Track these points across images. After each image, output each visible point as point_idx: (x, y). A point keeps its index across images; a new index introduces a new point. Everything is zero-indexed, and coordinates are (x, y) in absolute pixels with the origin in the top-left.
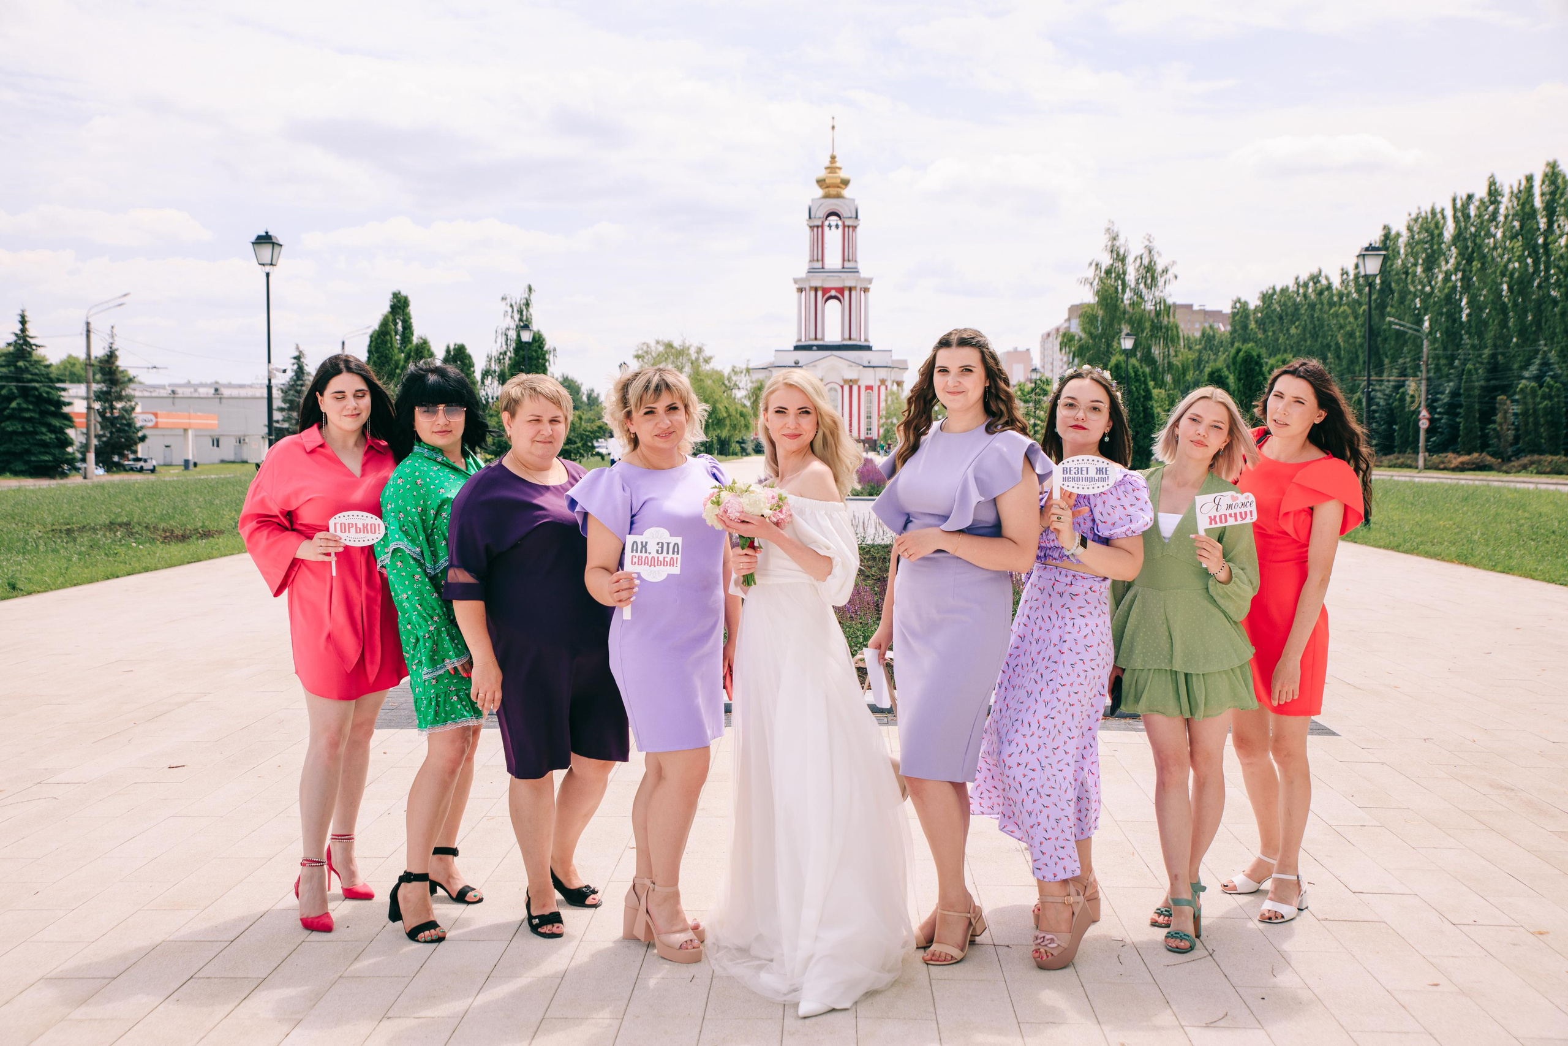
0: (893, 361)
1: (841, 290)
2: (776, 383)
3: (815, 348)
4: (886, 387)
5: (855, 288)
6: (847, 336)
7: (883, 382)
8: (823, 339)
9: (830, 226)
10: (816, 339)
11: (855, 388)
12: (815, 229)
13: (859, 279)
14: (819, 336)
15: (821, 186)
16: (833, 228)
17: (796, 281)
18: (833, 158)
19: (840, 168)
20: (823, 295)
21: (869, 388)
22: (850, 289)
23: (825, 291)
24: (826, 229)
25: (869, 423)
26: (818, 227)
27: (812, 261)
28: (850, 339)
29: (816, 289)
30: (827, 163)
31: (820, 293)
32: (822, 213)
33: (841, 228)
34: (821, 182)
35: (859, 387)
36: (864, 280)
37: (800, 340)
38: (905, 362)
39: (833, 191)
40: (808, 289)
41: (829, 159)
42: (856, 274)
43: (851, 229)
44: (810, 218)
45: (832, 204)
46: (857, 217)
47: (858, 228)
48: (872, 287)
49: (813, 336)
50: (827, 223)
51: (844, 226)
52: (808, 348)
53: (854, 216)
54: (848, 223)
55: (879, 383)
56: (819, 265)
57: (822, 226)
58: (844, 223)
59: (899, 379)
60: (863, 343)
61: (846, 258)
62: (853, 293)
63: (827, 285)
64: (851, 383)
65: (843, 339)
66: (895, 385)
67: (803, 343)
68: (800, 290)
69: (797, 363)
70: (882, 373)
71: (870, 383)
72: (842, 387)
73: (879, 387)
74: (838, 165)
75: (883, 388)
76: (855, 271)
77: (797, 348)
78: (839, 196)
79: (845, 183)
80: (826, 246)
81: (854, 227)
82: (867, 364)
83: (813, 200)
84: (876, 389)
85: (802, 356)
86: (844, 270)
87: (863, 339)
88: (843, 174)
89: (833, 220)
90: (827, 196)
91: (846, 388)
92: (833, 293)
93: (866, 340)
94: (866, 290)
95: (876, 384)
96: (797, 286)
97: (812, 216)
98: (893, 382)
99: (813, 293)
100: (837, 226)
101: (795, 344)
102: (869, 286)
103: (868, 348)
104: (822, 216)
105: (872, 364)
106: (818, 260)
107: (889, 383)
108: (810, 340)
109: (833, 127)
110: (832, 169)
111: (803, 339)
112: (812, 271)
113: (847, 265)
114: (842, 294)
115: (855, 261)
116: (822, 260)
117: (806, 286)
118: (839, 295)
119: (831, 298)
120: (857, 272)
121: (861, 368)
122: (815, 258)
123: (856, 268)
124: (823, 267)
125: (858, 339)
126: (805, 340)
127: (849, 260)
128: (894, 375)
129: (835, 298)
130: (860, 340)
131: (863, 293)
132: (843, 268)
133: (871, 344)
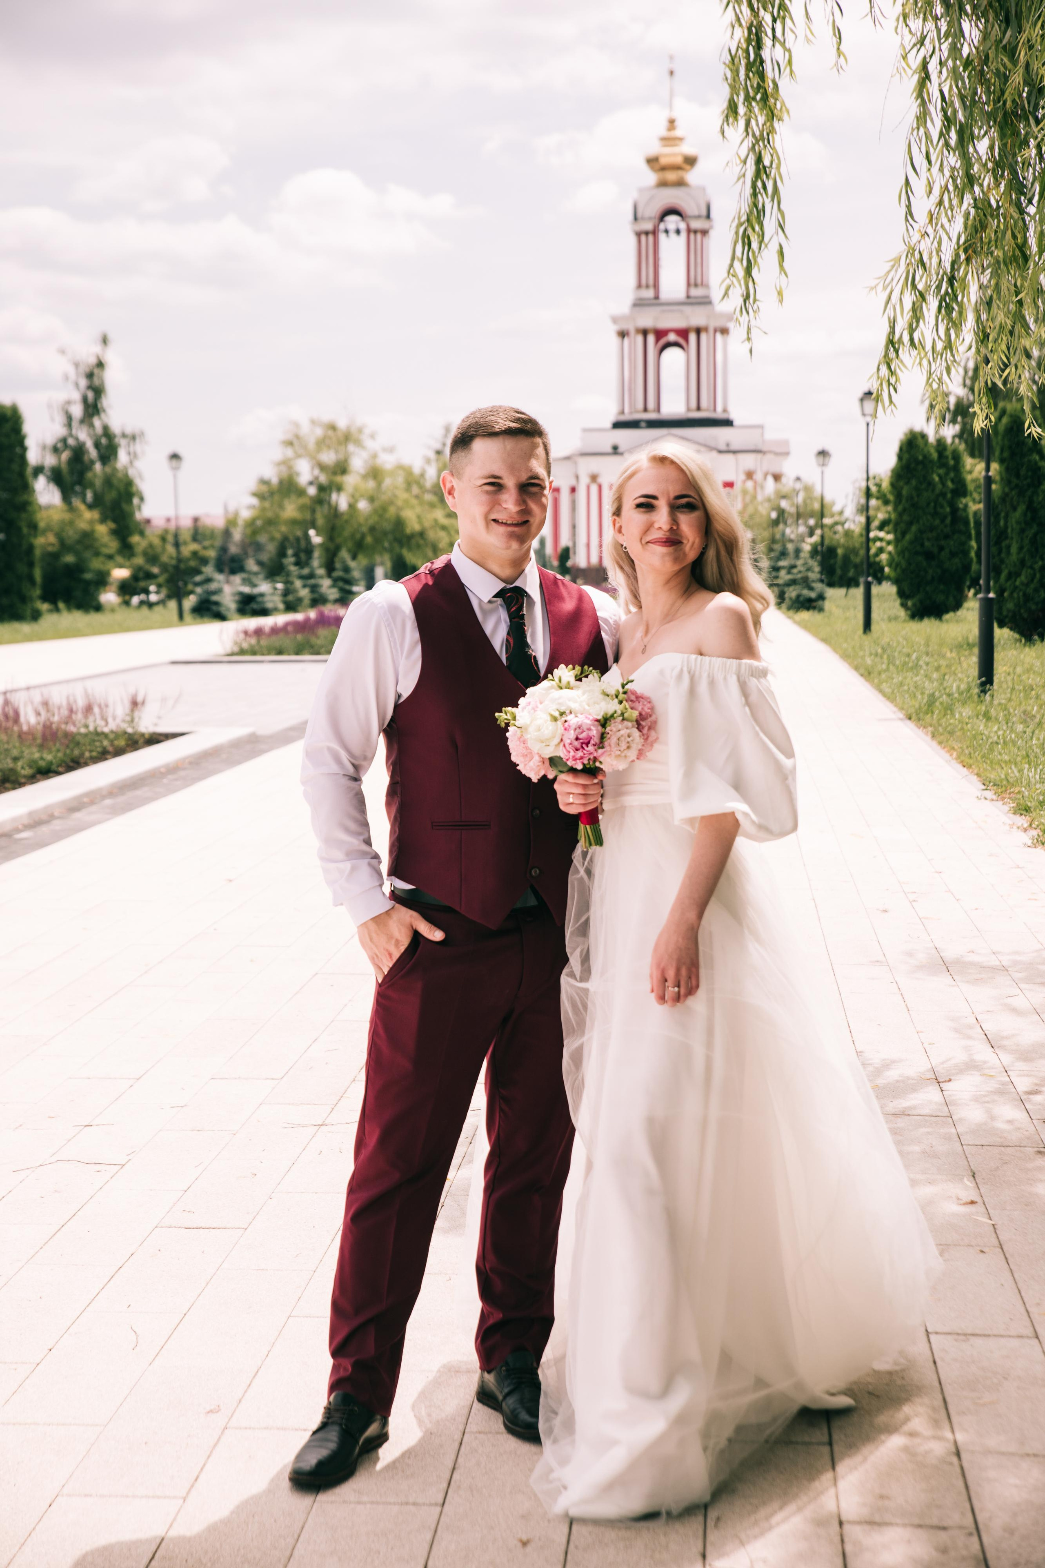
0: (767, 443)
1: (684, 333)
3: (643, 424)
4: (756, 482)
5: (706, 329)
6: (694, 404)
7: (750, 475)
8: (658, 409)
9: (667, 231)
10: (646, 410)
12: (643, 238)
13: (713, 315)
14: (651, 405)
15: (653, 169)
16: (673, 235)
17: (615, 320)
18: (672, 122)
19: (681, 139)
20: (658, 339)
22: (698, 331)
23: (660, 334)
24: (662, 237)
26: (648, 233)
27: (639, 286)
28: (699, 408)
29: (645, 333)
30: (663, 132)
31: (651, 339)
32: (654, 211)
33: (684, 234)
34: (652, 161)
36: (722, 315)
37: (622, 412)
38: (786, 443)
39: (671, 176)
40: (633, 332)
41: (664, 124)
42: (708, 307)
43: (699, 236)
44: (636, 218)
45: (670, 197)
46: (708, 216)
47: (712, 233)
48: (733, 328)
49: (640, 405)
50: (662, 226)
51: (689, 231)
52: (633, 424)
53: (704, 212)
54: (696, 224)
55: (742, 477)
56: (650, 293)
57: (655, 232)
58: (688, 226)
59: (776, 470)
60: (719, 414)
61: (692, 281)
62: (703, 336)
63: (663, 325)
65: (689, 409)
66: (770, 480)
67: (627, 417)
68: (623, 334)
69: (615, 448)
70: (748, 461)
71: (729, 478)
73: (744, 484)
74: (678, 133)
75: (750, 485)
76: (706, 301)
77: (618, 425)
78: (681, 183)
79: (691, 161)
80: (662, 265)
81: (705, 232)
82: (723, 447)
83: (641, 190)
84: (739, 487)
85: (626, 437)
86: (690, 301)
87: (719, 408)
88: (687, 149)
89: (672, 221)
90: (663, 184)
92: (672, 337)
93: (725, 410)
94: (724, 331)
95: (738, 478)
96: (618, 328)
97: (639, 215)
98: (766, 475)
99: (640, 338)
100: (678, 232)
101: (612, 416)
102: (728, 325)
103: (728, 423)
104: (653, 215)
105: (734, 447)
106: (647, 286)
107: (758, 476)
108: (637, 412)
109: (672, 73)
110: (667, 141)
111: (627, 410)
112: (639, 304)
113: (695, 292)
114: (686, 339)
115: (707, 286)
116: (656, 286)
117: (630, 327)
118: (681, 341)
119: (669, 345)
120: (710, 303)
121: (714, 454)
122: (644, 282)
123: (707, 297)
124: (657, 297)
125: (712, 408)
126: (631, 413)
127: (696, 285)
128: (768, 463)
129: (676, 344)
130: (715, 410)
131: (719, 336)
132: (688, 297)
133: (733, 415)
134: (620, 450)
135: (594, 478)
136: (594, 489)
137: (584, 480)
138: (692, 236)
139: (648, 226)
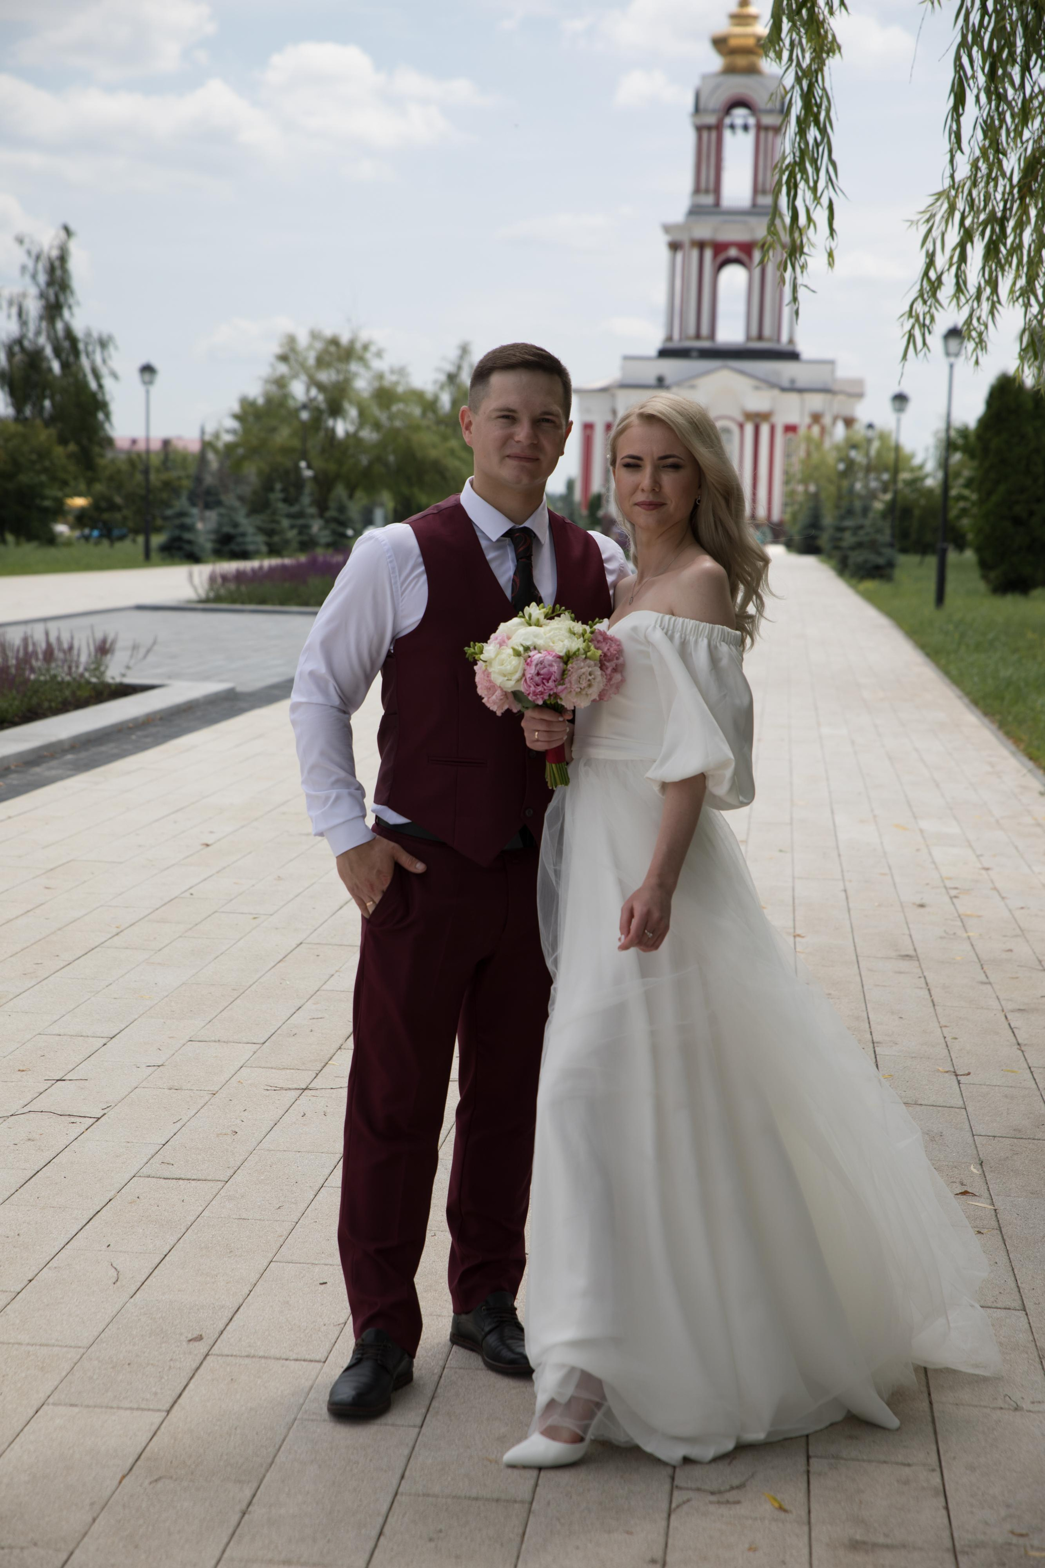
0: (837, 380)
1: (747, 248)
2: (627, 417)
3: (694, 354)
4: (823, 428)
6: (756, 334)
7: (817, 418)
8: (712, 336)
9: (732, 127)
10: (699, 335)
11: (765, 430)
12: (705, 133)
14: (705, 330)
15: (720, 51)
16: (739, 132)
17: (666, 229)
19: (756, 17)
20: (716, 254)
21: (791, 429)
22: (764, 246)
23: (719, 248)
24: (727, 133)
26: (710, 128)
27: (697, 190)
28: (760, 337)
29: (701, 245)
31: (708, 254)
32: (717, 101)
33: (752, 131)
34: (719, 42)
35: (772, 428)
37: (670, 339)
39: (741, 61)
40: (687, 245)
43: (771, 131)
44: (697, 110)
45: (739, 86)
49: (692, 331)
50: (727, 120)
51: (759, 127)
52: (683, 353)
53: (777, 104)
54: (765, 121)
55: (808, 421)
56: (709, 200)
57: (718, 127)
58: (758, 120)
59: (847, 413)
60: (784, 345)
61: (760, 186)
63: (724, 237)
64: (757, 419)
65: (749, 338)
67: (676, 344)
68: (674, 246)
69: (660, 380)
70: (816, 403)
71: (792, 420)
72: (741, 426)
73: (809, 428)
74: (752, 10)
75: (816, 430)
77: (664, 354)
78: (752, 71)
79: (765, 45)
80: (726, 164)
81: (777, 128)
82: (789, 386)
83: (705, 77)
84: (803, 431)
86: (756, 210)
87: (784, 338)
88: (761, 29)
89: (739, 115)
90: (731, 70)
91: (749, 429)
92: (733, 252)
93: (791, 341)
95: (803, 422)
96: (669, 239)
97: (702, 106)
98: (837, 418)
99: (695, 253)
100: (746, 127)
101: (660, 345)
103: (793, 356)
104: (717, 106)
105: (798, 386)
106: (707, 191)
108: (688, 338)
110: (738, 19)
111: (675, 336)
112: (695, 211)
113: (762, 199)
114: (750, 255)
116: (717, 190)
117: (685, 238)
118: (743, 257)
119: (728, 261)
121: (778, 392)
122: (702, 186)
124: (717, 204)
125: (776, 338)
126: (681, 339)
127: (765, 191)
128: (838, 405)
129: (737, 261)
130: (779, 340)
132: (754, 205)
133: (800, 347)
134: (667, 382)
138: (763, 133)
139: (711, 120)
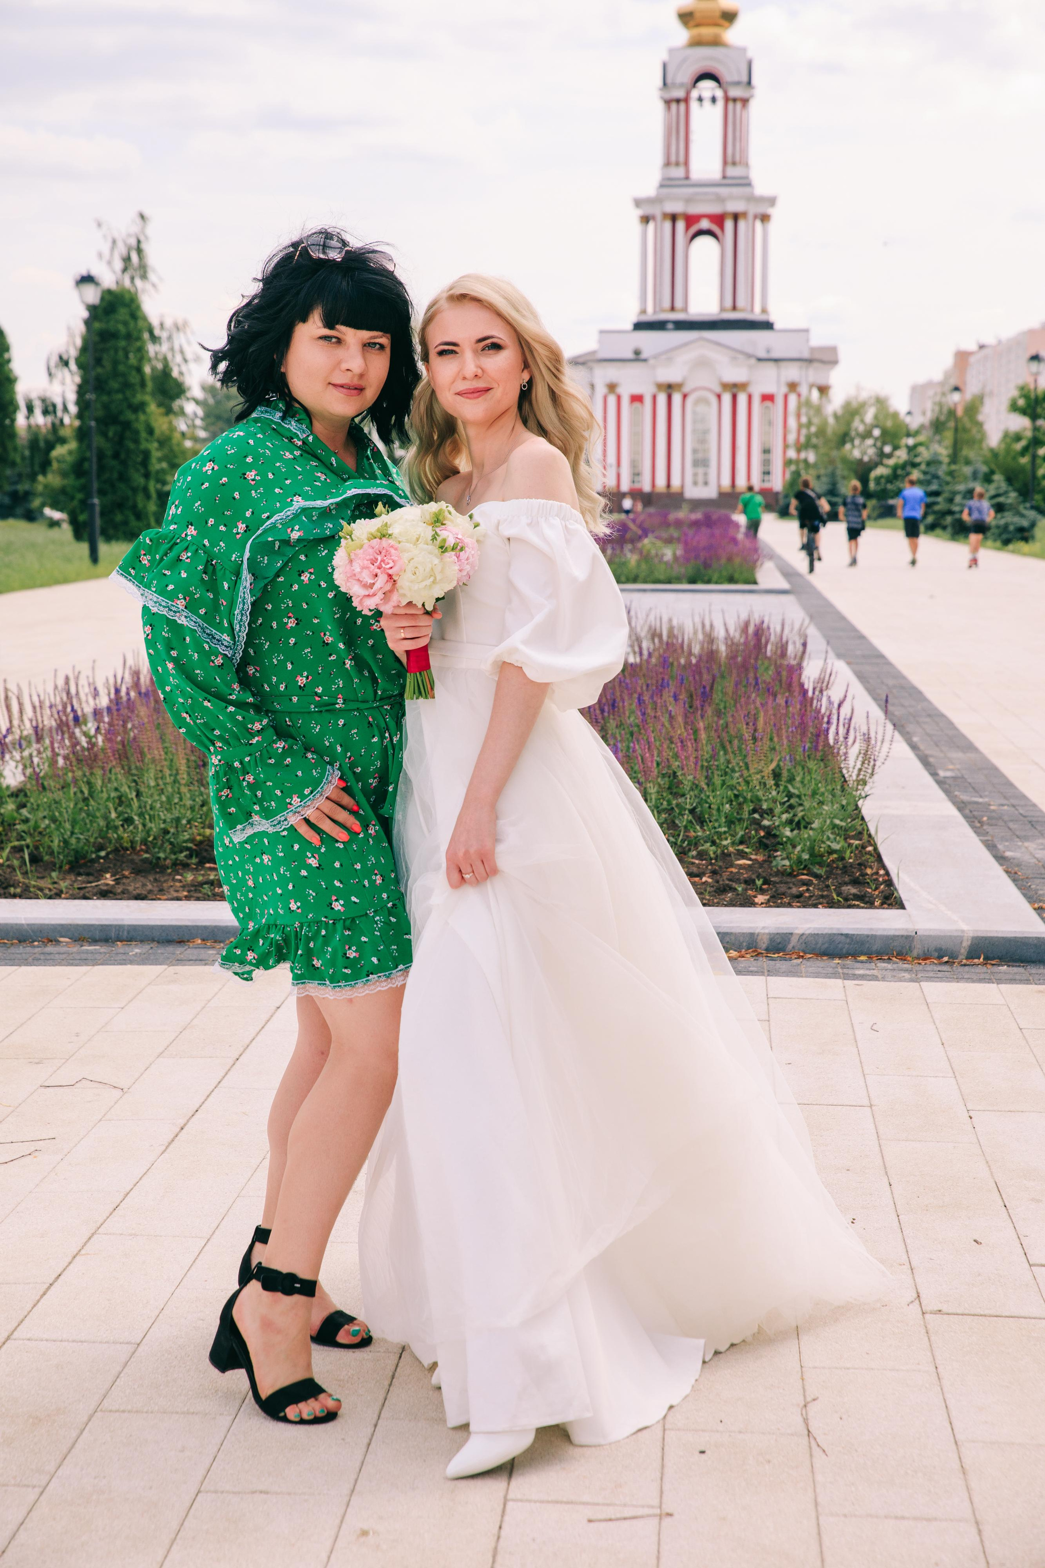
0: (813, 350)
1: (719, 219)
3: (670, 326)
4: (799, 395)
5: (744, 215)
6: (729, 303)
7: (793, 386)
8: (685, 309)
9: (700, 100)
10: (673, 309)
11: (742, 399)
12: (674, 106)
13: (752, 199)
14: (679, 304)
15: (685, 24)
16: (707, 103)
17: (638, 203)
20: (688, 227)
21: (768, 398)
22: (736, 217)
23: (691, 220)
24: (695, 105)
25: (766, 463)
26: (678, 101)
27: (667, 164)
28: (734, 308)
29: (674, 218)
31: (681, 225)
32: (686, 75)
33: (720, 103)
34: (686, 16)
35: (750, 397)
36: (762, 199)
37: (645, 312)
38: (833, 350)
39: (707, 32)
40: (659, 217)
42: (747, 188)
43: (739, 105)
44: (665, 83)
45: (705, 59)
46: (749, 83)
48: (775, 212)
49: (667, 304)
50: (695, 93)
51: (727, 99)
52: (658, 326)
53: (744, 78)
54: (734, 92)
55: (784, 389)
56: (679, 172)
57: (686, 100)
58: (726, 92)
59: (822, 381)
60: (757, 315)
61: (729, 159)
62: (742, 224)
63: (695, 209)
64: (734, 389)
65: (723, 309)
66: (815, 394)
67: (651, 315)
68: (646, 219)
69: (637, 353)
70: (792, 372)
71: (769, 389)
72: (719, 397)
73: (786, 397)
75: (793, 399)
76: (745, 182)
77: (639, 326)
78: (717, 42)
79: (730, 16)
80: (694, 137)
81: (745, 101)
82: (762, 354)
83: (671, 50)
84: (779, 400)
85: (650, 341)
86: (725, 180)
87: (757, 309)
89: (707, 88)
90: (696, 43)
91: (727, 398)
92: (705, 224)
93: (764, 311)
94: (765, 218)
95: (780, 392)
96: (639, 212)
97: (669, 80)
98: (811, 386)
99: (668, 225)
100: (714, 100)
101: (633, 317)
102: (771, 211)
103: (767, 326)
104: (687, 80)
105: (775, 355)
106: (677, 164)
107: (803, 389)
108: (662, 311)
111: (650, 309)
112: (666, 183)
113: (731, 171)
114: (722, 227)
115: (747, 165)
116: (686, 163)
117: (657, 211)
118: (715, 228)
119: (700, 233)
120: (749, 185)
121: (753, 361)
122: (673, 159)
123: (747, 178)
124: (687, 178)
125: (749, 308)
126: (655, 312)
127: (734, 163)
128: (813, 375)
129: (709, 233)
130: (752, 310)
131: (758, 224)
132: (724, 177)
133: (773, 318)
134: (644, 355)
135: (612, 387)
136: (612, 400)
137: (601, 390)
138: (731, 105)
139: (680, 94)
